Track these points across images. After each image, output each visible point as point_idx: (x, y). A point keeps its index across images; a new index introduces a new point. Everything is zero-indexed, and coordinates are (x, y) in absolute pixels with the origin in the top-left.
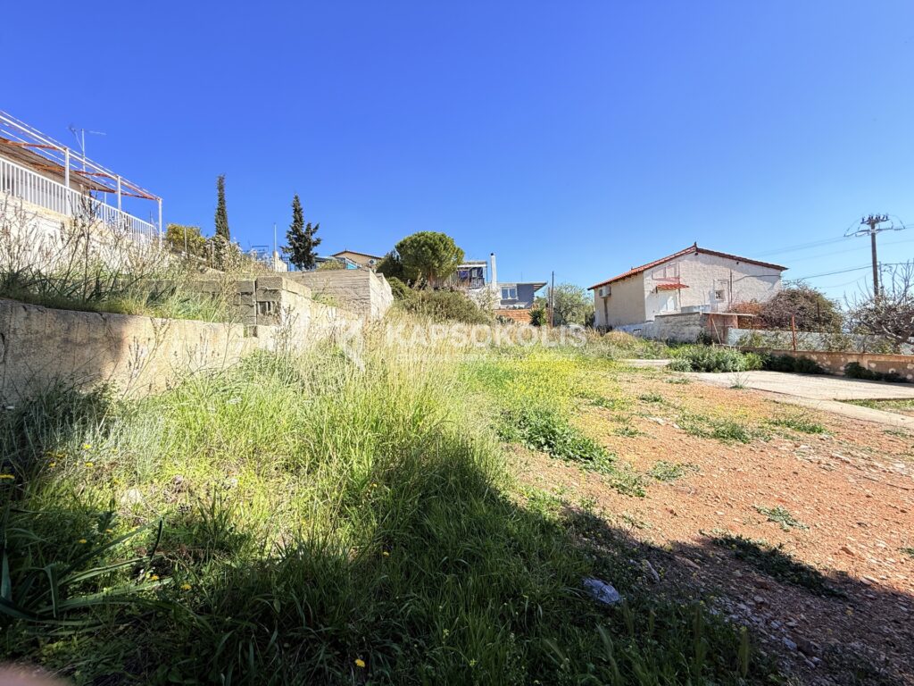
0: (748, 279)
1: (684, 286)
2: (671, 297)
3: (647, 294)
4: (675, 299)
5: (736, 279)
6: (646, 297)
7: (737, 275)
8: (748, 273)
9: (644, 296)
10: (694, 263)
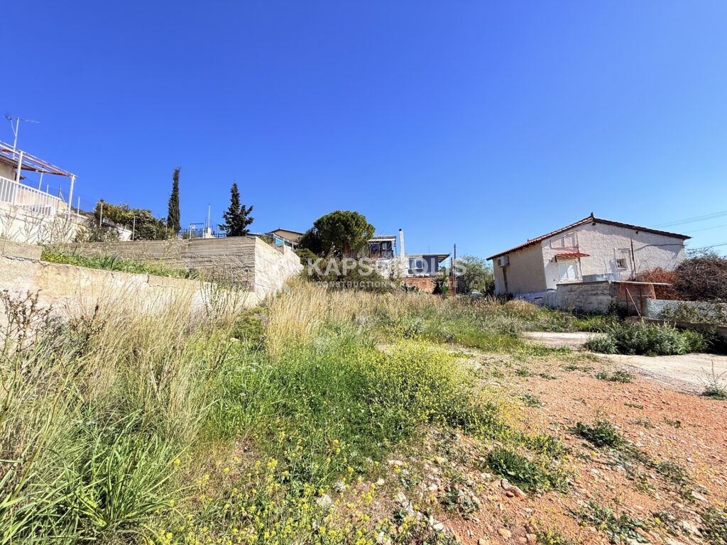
0: (649, 247)
1: (584, 255)
2: (571, 266)
3: (546, 263)
4: (575, 268)
5: (637, 248)
6: (545, 266)
7: (637, 244)
8: (649, 242)
9: (543, 264)
10: (592, 233)
